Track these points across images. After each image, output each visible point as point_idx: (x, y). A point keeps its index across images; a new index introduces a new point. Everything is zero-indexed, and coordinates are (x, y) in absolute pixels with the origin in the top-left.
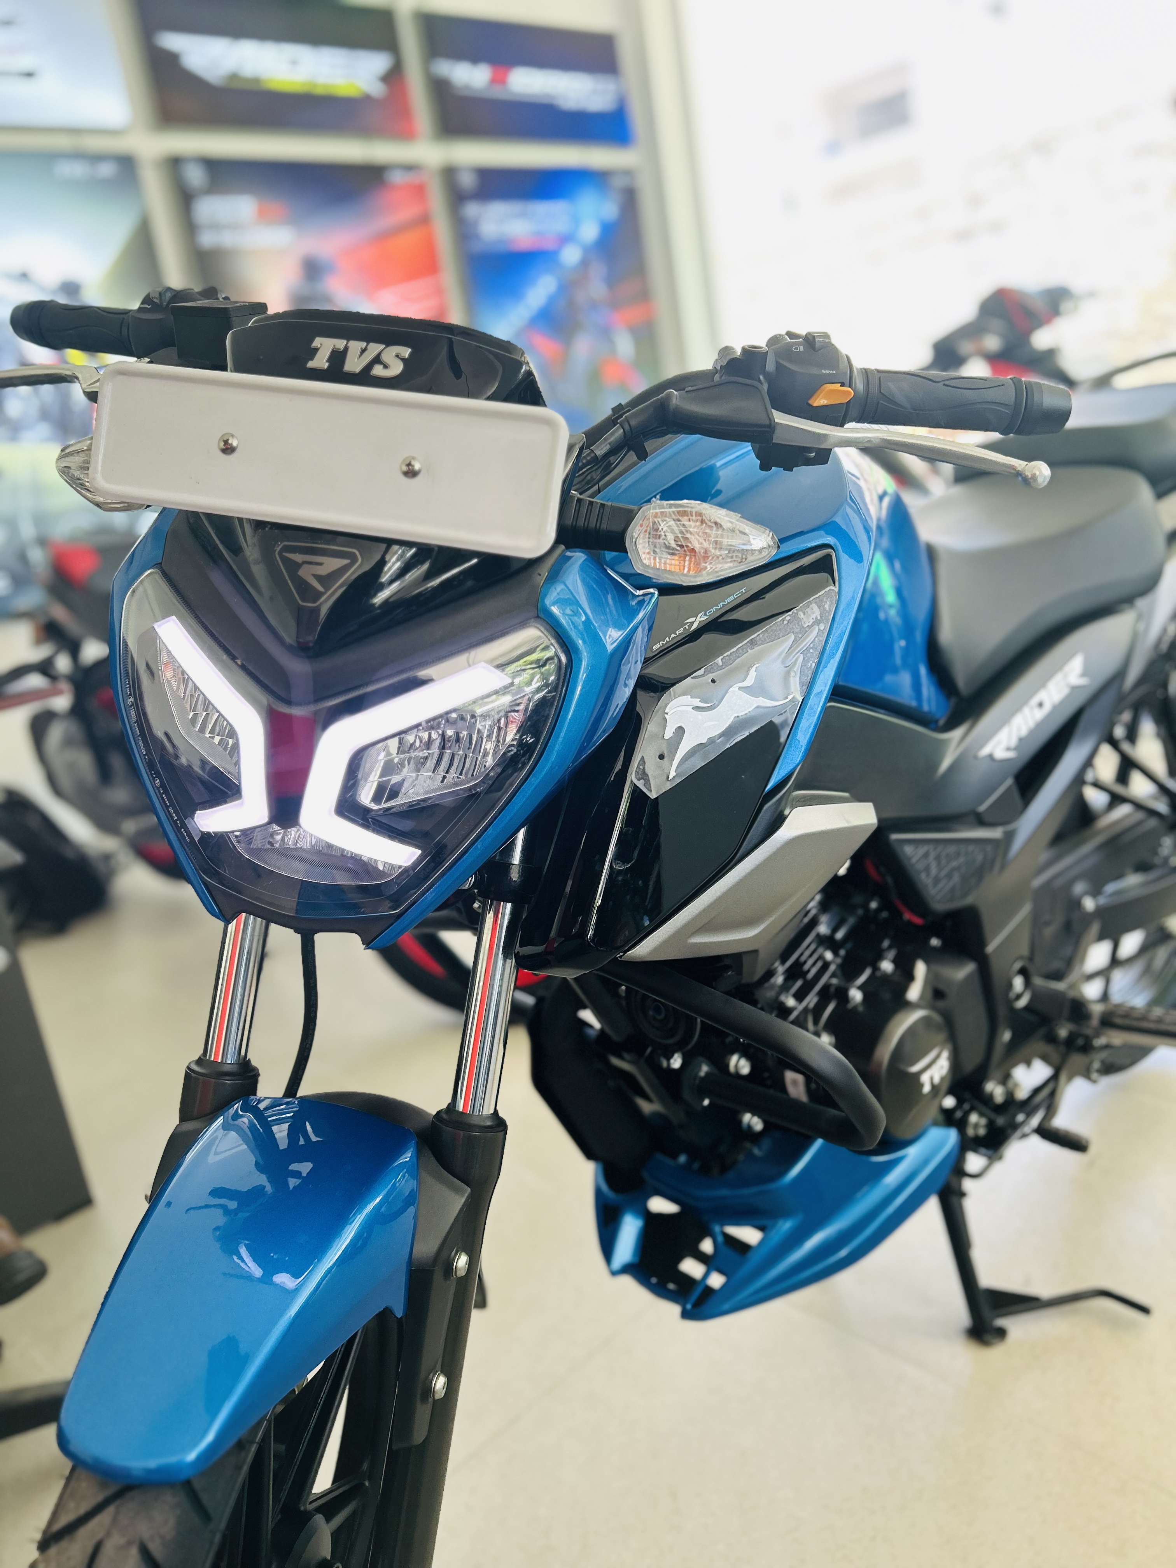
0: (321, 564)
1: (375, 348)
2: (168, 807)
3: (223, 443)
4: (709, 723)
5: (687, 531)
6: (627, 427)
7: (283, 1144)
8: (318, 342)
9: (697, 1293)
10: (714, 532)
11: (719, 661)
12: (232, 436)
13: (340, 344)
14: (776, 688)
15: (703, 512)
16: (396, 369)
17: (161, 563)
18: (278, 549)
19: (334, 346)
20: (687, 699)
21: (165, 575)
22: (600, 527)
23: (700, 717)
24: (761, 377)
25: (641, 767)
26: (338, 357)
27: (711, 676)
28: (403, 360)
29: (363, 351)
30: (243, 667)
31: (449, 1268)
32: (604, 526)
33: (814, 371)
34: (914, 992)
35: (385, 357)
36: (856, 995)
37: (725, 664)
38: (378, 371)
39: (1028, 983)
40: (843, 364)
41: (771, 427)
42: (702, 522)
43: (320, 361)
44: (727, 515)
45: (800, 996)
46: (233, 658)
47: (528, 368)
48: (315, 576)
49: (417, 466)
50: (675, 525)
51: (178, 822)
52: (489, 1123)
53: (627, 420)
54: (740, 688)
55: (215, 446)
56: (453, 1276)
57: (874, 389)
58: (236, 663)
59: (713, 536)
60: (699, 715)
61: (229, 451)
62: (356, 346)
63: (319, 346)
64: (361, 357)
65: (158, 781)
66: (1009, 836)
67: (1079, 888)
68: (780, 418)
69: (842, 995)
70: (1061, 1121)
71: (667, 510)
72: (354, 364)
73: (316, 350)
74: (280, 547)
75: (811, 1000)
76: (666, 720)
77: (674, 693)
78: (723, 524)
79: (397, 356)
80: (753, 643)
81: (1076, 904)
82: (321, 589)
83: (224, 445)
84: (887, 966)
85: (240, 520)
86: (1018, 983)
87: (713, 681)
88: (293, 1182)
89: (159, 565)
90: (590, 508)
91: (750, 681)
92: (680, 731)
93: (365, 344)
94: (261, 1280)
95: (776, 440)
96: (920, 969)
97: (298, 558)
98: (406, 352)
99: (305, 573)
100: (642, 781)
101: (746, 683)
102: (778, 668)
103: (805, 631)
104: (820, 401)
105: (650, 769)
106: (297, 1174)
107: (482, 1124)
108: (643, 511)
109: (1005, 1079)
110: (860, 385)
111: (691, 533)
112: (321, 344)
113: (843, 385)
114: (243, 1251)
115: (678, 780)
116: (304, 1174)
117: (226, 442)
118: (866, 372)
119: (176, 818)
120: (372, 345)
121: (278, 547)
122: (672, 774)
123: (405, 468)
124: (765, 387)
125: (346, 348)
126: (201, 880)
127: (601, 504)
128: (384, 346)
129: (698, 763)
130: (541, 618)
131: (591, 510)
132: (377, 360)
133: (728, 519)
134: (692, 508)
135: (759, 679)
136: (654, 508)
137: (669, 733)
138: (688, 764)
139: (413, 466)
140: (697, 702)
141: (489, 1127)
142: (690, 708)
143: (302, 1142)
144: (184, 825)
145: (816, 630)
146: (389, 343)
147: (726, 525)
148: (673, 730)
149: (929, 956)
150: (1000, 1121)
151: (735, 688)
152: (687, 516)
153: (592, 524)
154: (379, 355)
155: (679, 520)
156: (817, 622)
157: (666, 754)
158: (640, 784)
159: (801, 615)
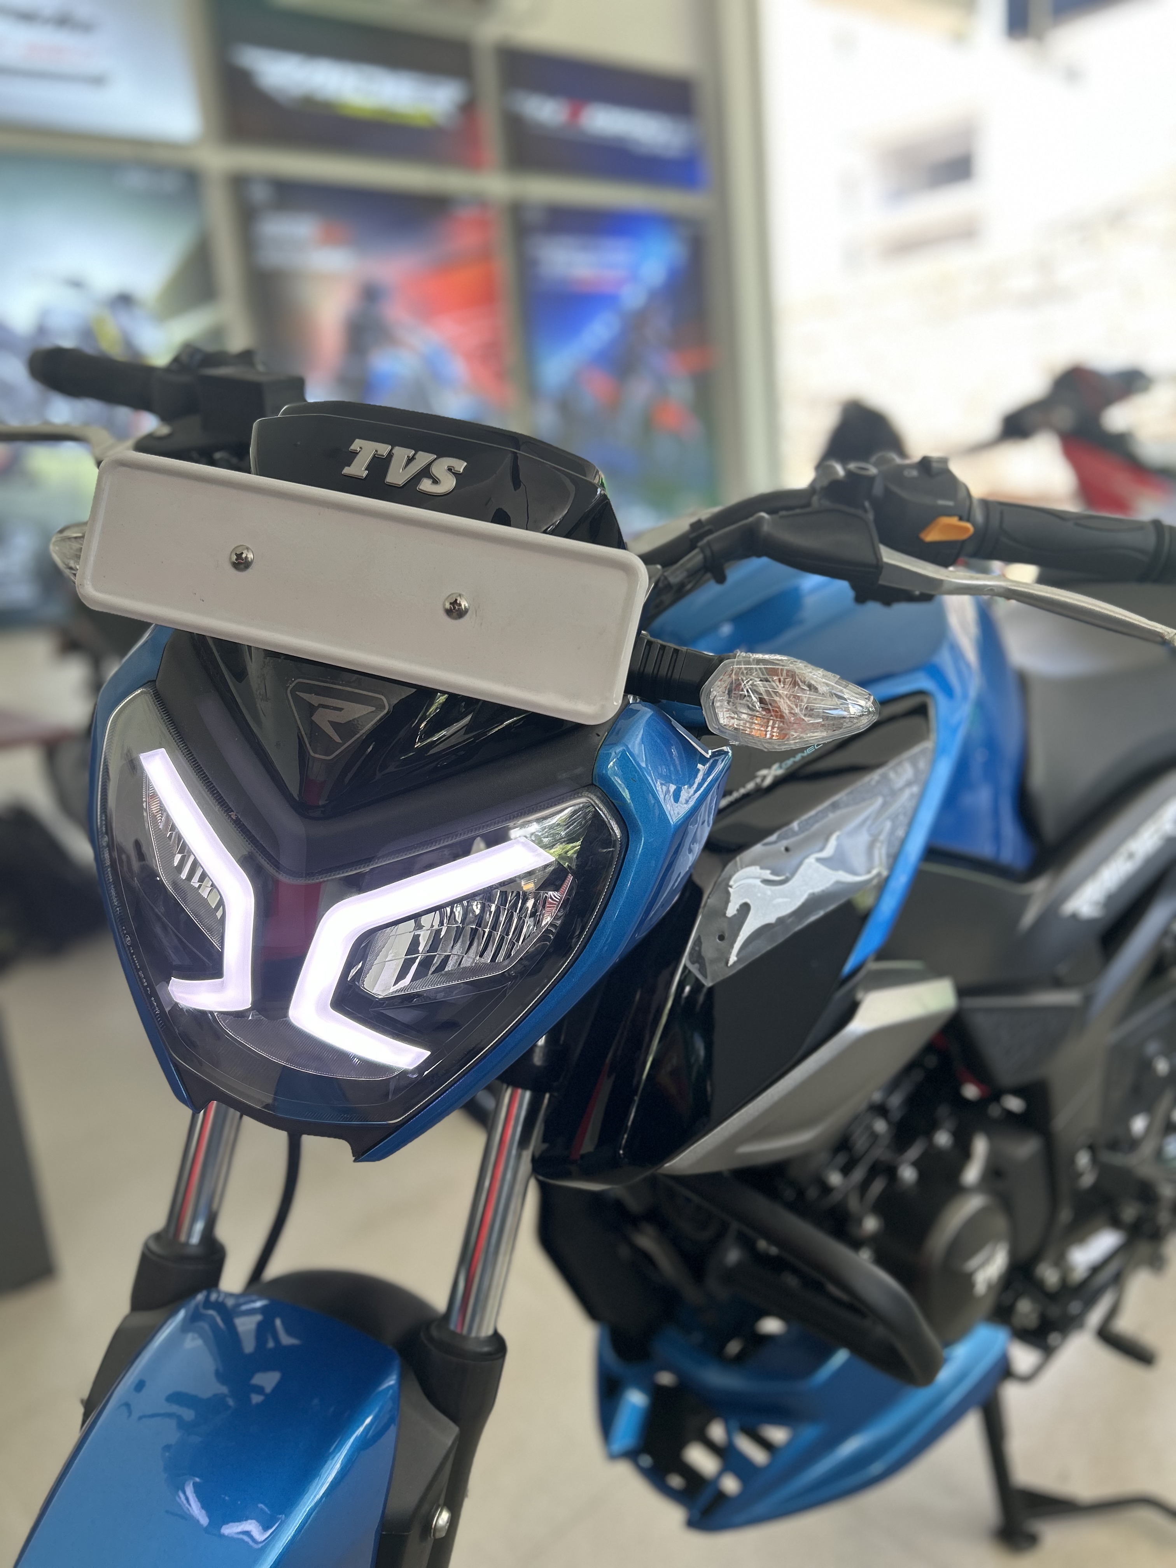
0: (341, 709)
1: (423, 458)
2: (138, 970)
3: (235, 557)
4: (780, 900)
5: (776, 693)
6: (708, 553)
7: (249, 1346)
8: (357, 444)
9: (705, 1497)
10: (806, 696)
11: (795, 825)
12: (248, 549)
13: (384, 449)
14: (858, 860)
15: (797, 671)
16: (448, 484)
17: (155, 681)
18: (291, 686)
19: (376, 451)
20: (755, 870)
21: (159, 698)
22: (671, 676)
23: (769, 893)
24: (867, 504)
25: (697, 948)
26: (379, 465)
27: (784, 843)
28: (456, 474)
29: (410, 460)
30: (237, 823)
31: (427, 1526)
32: (676, 676)
33: (927, 500)
34: (972, 1174)
35: (435, 470)
36: (908, 1174)
37: (802, 829)
38: (426, 485)
39: (1094, 1160)
40: (962, 494)
41: (878, 566)
42: (795, 684)
43: (358, 468)
44: (824, 676)
45: (846, 1171)
46: (227, 810)
47: (602, 492)
48: (331, 723)
49: (464, 604)
50: (762, 685)
51: (148, 989)
52: (486, 1349)
53: (709, 544)
54: (819, 860)
55: (225, 558)
56: (430, 1536)
57: (995, 523)
58: (230, 816)
59: (805, 700)
60: (769, 890)
61: (242, 566)
62: (401, 453)
63: (358, 449)
64: (406, 469)
65: (129, 939)
66: (1088, 1000)
67: (1152, 1047)
68: (890, 557)
69: (891, 1172)
70: (1124, 1324)
71: (753, 666)
72: (397, 475)
73: (355, 454)
74: (293, 684)
75: (858, 1175)
76: (728, 894)
77: (741, 860)
78: (818, 687)
79: (450, 469)
80: (835, 806)
81: (1146, 1065)
82: (337, 739)
83: (236, 560)
84: (943, 1139)
85: (250, 647)
86: (1083, 1160)
87: (787, 849)
88: (256, 1399)
89: (151, 683)
90: (661, 652)
91: (829, 850)
92: (745, 908)
93: (413, 452)
94: (206, 1530)
95: (882, 582)
96: (980, 1146)
97: (315, 699)
98: (461, 466)
99: (323, 719)
100: (697, 965)
101: (824, 854)
102: (864, 838)
103: (894, 794)
104: (932, 536)
105: (708, 952)
106: (260, 1390)
107: (479, 1350)
108: (725, 665)
109: (1060, 1261)
110: (979, 516)
111: (780, 696)
112: (361, 448)
113: (961, 519)
114: (189, 1490)
115: (740, 967)
116: (268, 1390)
117: (239, 556)
118: (986, 504)
119: (146, 984)
120: (421, 454)
121: (291, 684)
122: (733, 959)
123: (448, 606)
124: (871, 516)
125: (390, 455)
126: (171, 1059)
127: (675, 649)
128: (436, 456)
129: (764, 946)
130: (596, 786)
131: (663, 655)
132: (426, 472)
133: (824, 680)
134: (783, 666)
135: (839, 849)
136: (739, 663)
137: (732, 910)
138: (750, 948)
139: (460, 605)
140: (767, 874)
141: (489, 1354)
142: (758, 882)
143: (271, 1344)
144: (155, 994)
145: (907, 794)
146: (441, 453)
147: (822, 689)
148: (737, 906)
149: (991, 1127)
150: (1054, 1311)
151: (811, 860)
152: (777, 675)
153: (663, 671)
154: (429, 465)
155: (767, 680)
156: (909, 784)
157: (726, 935)
158: (694, 969)
159: (892, 775)
